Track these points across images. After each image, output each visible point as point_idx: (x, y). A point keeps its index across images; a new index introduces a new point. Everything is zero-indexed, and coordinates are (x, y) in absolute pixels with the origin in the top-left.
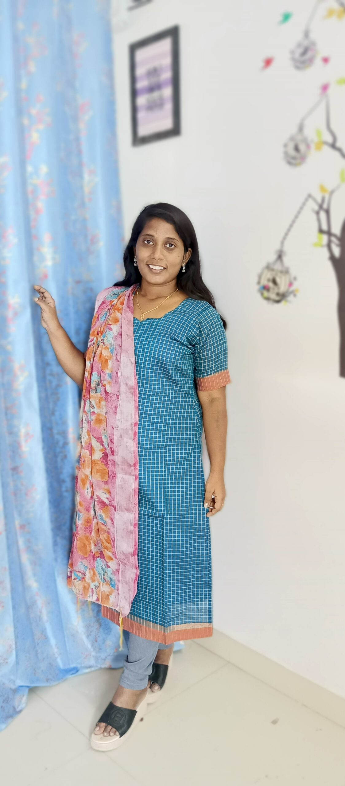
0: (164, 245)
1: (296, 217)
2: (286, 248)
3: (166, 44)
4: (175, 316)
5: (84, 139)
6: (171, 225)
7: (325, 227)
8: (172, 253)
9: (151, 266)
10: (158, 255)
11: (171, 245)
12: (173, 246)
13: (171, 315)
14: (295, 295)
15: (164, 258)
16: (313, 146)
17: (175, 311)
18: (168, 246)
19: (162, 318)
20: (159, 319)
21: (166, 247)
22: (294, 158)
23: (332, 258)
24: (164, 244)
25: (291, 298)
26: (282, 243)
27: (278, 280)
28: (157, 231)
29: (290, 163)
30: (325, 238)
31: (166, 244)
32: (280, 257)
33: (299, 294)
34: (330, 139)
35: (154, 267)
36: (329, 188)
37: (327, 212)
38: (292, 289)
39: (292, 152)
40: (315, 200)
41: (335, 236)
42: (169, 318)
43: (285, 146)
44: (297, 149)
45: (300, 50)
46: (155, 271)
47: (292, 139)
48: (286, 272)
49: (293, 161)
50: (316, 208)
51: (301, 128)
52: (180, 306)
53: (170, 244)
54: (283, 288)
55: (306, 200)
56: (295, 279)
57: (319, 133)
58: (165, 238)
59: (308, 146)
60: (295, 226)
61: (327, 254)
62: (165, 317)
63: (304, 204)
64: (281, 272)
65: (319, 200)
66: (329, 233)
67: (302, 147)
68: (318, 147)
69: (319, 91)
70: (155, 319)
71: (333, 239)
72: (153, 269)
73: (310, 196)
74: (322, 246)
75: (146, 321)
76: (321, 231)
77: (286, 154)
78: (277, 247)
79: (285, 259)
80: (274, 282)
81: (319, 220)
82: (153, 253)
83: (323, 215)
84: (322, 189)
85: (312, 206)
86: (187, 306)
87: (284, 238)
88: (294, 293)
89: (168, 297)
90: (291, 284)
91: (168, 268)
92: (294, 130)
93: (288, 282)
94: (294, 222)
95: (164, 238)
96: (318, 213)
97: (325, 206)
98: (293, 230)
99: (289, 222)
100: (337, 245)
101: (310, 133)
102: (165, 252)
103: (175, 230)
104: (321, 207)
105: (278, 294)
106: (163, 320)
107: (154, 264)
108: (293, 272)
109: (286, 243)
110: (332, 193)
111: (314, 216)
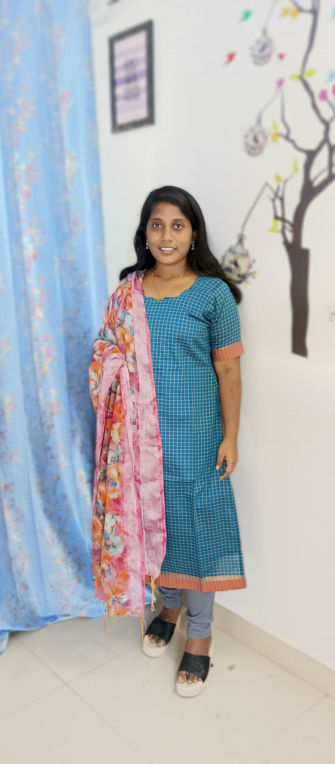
0: (172, 227)
1: (255, 203)
2: (246, 233)
3: (141, 38)
4: (191, 294)
5: (65, 126)
6: (177, 207)
7: (279, 214)
8: (180, 233)
9: (163, 249)
10: (167, 237)
11: (179, 226)
12: (181, 227)
13: (187, 294)
14: (254, 277)
15: (174, 239)
16: (270, 138)
17: (190, 289)
18: (176, 227)
19: (178, 296)
20: (176, 298)
21: (175, 228)
22: (253, 148)
23: (286, 243)
24: (172, 225)
25: (250, 279)
26: (243, 228)
27: (239, 262)
28: (163, 214)
29: (250, 153)
30: (279, 224)
31: (174, 225)
32: (241, 241)
33: (257, 276)
34: (284, 131)
35: (166, 249)
36: (284, 177)
37: (282, 199)
38: (252, 270)
39: (252, 143)
40: (271, 188)
41: (288, 222)
42: (185, 296)
43: (246, 137)
44: (256, 140)
45: (259, 47)
46: (166, 252)
47: (252, 130)
48: (246, 255)
49: (253, 152)
50: (272, 195)
51: (259, 121)
52: (195, 284)
53: (177, 225)
54: (243, 270)
55: (264, 188)
56: (254, 261)
57: (275, 125)
58: (173, 220)
59: (266, 138)
60: (255, 212)
61: (281, 239)
62: (181, 296)
63: (262, 191)
64: (242, 255)
65: (275, 188)
66: (283, 220)
67: (260, 138)
68: (274, 139)
69: (274, 86)
70: (172, 298)
71: (287, 225)
72: (164, 250)
73: (267, 184)
74: (277, 231)
75: (164, 301)
76: (276, 218)
77: (246, 144)
78: (238, 231)
79: (246, 243)
80: (236, 264)
81: (275, 207)
82: (163, 235)
83: (278, 202)
84: (278, 178)
85: (269, 193)
86: (201, 283)
87: (245, 223)
88: (253, 275)
89: (182, 276)
90: (250, 267)
91: (178, 248)
92: (253, 122)
93: (247, 265)
94: (253, 208)
95: (171, 220)
96: (273, 200)
97: (280, 194)
98: (252, 215)
99: (249, 208)
100: (291, 231)
101: (267, 125)
102: (174, 233)
103: (181, 211)
104: (276, 195)
105: (239, 276)
106: (180, 299)
107: (165, 246)
108: (252, 255)
109: (247, 227)
110: (286, 182)
111: (270, 204)
